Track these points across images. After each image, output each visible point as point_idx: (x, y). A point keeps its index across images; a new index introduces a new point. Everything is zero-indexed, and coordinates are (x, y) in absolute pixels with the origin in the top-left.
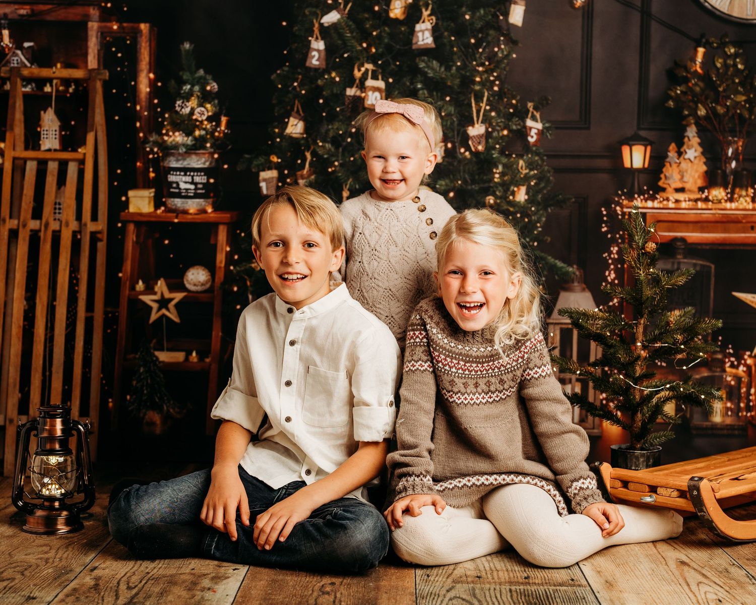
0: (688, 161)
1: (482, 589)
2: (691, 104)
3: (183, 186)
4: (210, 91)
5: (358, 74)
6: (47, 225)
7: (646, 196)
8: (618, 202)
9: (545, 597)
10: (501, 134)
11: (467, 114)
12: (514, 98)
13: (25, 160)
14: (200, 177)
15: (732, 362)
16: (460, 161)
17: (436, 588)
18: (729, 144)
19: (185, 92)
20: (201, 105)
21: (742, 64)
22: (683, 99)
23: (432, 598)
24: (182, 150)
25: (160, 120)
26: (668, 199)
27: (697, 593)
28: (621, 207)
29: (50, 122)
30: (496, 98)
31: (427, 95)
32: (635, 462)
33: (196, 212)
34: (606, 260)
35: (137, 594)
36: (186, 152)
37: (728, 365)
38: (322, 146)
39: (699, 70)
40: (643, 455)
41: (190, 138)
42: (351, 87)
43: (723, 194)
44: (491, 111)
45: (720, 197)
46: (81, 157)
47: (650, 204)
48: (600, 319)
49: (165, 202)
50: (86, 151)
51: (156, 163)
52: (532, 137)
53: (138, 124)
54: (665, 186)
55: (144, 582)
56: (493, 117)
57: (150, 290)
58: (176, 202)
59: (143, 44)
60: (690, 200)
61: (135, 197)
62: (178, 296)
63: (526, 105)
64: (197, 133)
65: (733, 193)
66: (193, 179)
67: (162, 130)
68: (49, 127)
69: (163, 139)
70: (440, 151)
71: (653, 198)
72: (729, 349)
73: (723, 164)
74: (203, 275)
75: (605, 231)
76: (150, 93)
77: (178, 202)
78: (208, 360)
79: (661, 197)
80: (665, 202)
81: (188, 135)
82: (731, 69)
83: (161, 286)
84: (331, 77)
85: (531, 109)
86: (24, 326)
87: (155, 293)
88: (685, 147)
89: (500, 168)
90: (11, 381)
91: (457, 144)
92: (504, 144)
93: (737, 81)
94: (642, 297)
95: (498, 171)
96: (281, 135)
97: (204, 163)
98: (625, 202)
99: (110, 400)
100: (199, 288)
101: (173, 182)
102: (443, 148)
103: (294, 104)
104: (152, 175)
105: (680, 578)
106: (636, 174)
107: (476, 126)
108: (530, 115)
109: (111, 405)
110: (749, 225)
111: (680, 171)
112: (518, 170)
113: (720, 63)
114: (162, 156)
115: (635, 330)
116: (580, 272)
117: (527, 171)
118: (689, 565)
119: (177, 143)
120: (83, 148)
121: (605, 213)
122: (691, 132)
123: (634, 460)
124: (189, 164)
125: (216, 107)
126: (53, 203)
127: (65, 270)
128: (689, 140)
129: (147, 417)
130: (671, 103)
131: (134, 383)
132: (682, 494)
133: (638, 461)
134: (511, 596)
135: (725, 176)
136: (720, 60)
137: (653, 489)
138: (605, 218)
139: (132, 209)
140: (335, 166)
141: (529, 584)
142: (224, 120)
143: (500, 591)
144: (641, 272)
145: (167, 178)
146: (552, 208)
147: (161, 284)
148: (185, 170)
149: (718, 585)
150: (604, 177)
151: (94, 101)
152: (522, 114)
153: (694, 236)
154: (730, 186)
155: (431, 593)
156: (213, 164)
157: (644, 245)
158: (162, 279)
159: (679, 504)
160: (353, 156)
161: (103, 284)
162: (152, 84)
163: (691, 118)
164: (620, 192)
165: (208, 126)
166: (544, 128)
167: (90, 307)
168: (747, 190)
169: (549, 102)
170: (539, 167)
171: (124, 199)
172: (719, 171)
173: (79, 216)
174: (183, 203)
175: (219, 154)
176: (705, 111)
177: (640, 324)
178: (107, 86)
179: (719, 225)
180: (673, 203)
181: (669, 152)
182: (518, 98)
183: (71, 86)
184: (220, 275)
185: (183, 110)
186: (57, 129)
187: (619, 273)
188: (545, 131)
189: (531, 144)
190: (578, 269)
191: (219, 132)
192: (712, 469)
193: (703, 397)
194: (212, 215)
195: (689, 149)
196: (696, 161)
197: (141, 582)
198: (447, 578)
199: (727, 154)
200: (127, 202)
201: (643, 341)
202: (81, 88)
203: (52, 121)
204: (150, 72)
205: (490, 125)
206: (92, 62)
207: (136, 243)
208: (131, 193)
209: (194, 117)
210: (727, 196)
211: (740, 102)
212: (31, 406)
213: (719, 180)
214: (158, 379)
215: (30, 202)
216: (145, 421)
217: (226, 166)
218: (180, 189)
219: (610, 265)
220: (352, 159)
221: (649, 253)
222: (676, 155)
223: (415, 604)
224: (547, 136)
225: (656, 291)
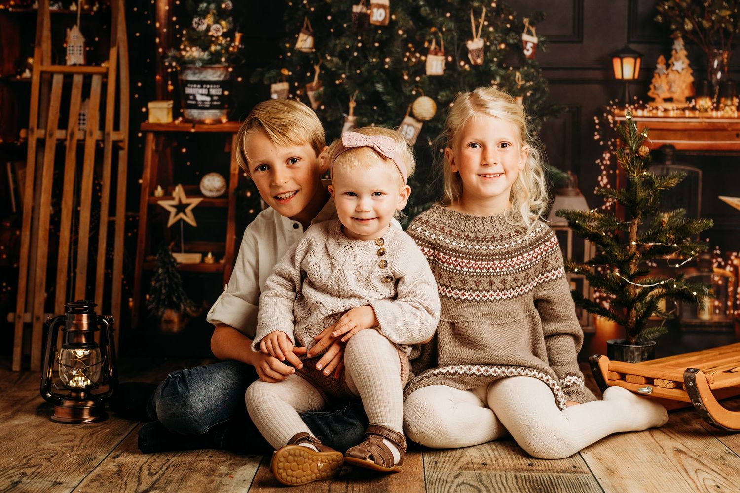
0: (676, 72)
1: (488, 475)
2: (678, 19)
3: (199, 98)
4: (225, 9)
6: (72, 134)
7: (636, 105)
8: (610, 111)
9: (549, 483)
10: (498, 48)
11: (466, 29)
12: (511, 14)
13: (52, 74)
14: (216, 90)
15: (720, 263)
16: (460, 74)
17: (444, 474)
18: (715, 56)
19: (201, 10)
20: (216, 22)
22: (671, 14)
23: (440, 484)
24: (199, 64)
25: (178, 36)
26: (657, 109)
27: (696, 480)
28: (612, 116)
29: (75, 38)
30: (494, 14)
31: (428, 12)
32: (631, 357)
33: (212, 122)
34: (598, 166)
35: (158, 480)
36: (202, 67)
37: (715, 265)
38: (330, 60)
40: (638, 349)
41: (206, 53)
42: (357, 4)
43: (710, 103)
44: (489, 26)
45: (706, 106)
46: (104, 70)
47: (640, 113)
48: (596, 219)
49: (183, 113)
50: (110, 65)
51: (175, 77)
52: (528, 50)
53: (158, 40)
54: (654, 96)
55: (164, 469)
56: (491, 32)
57: (168, 195)
58: (193, 113)
60: (678, 109)
61: (154, 108)
62: (195, 201)
63: (522, 20)
64: (213, 48)
65: (718, 102)
66: (209, 91)
67: (180, 45)
68: (75, 43)
69: (181, 54)
70: (441, 64)
71: (643, 108)
72: (716, 250)
73: (709, 75)
74: (218, 181)
75: (598, 139)
76: (169, 11)
77: (195, 113)
78: (222, 262)
79: (650, 106)
80: (654, 112)
81: (204, 50)
83: (179, 192)
85: (527, 25)
86: (50, 230)
87: (173, 199)
88: (673, 59)
89: (498, 80)
90: (38, 280)
91: (457, 58)
92: (501, 57)
94: (636, 198)
95: (496, 83)
96: (292, 49)
97: (219, 77)
98: (617, 111)
99: (131, 299)
100: (214, 194)
101: (189, 95)
102: (444, 61)
103: (304, 20)
104: (171, 88)
105: (678, 465)
106: (627, 85)
107: (475, 40)
108: (526, 30)
109: (131, 304)
110: (735, 132)
111: (668, 82)
112: (515, 81)
114: (180, 70)
115: (629, 230)
116: (574, 178)
117: (523, 82)
118: (686, 454)
119: (194, 57)
120: (106, 62)
121: (597, 121)
122: (679, 45)
123: (630, 354)
124: (205, 77)
125: (230, 24)
126: (78, 114)
127: (89, 176)
128: (677, 52)
129: (165, 315)
130: (659, 18)
131: (153, 283)
132: (678, 385)
133: (634, 355)
134: (517, 482)
135: (711, 86)
137: (650, 381)
138: (598, 127)
139: (152, 119)
140: (342, 79)
141: (533, 470)
142: (238, 36)
143: (506, 477)
144: (635, 175)
145: (184, 91)
146: (548, 117)
147: (179, 190)
148: (202, 83)
149: (716, 472)
150: (597, 87)
151: (117, 18)
152: (519, 29)
153: (682, 143)
154: (716, 96)
155: (440, 479)
156: (228, 78)
157: (638, 150)
158: (180, 186)
159: (675, 395)
160: (359, 69)
161: (124, 191)
162: (171, 2)
163: (678, 32)
164: (611, 102)
165: (224, 42)
166: (539, 42)
167: (112, 211)
168: (732, 100)
169: (544, 18)
170: (534, 79)
171: (144, 110)
172: (706, 82)
173: (102, 126)
174: (199, 114)
175: (233, 68)
176: (692, 26)
177: (635, 224)
178: (128, 4)
179: (706, 132)
180: (662, 112)
181: (658, 63)
182: (515, 14)
183: (95, 5)
184: (234, 182)
185: (200, 27)
186: (82, 44)
187: (612, 179)
189: (527, 57)
190: (572, 174)
191: (234, 47)
192: (705, 362)
193: (695, 293)
194: (227, 125)
195: (677, 60)
196: (684, 72)
197: (162, 468)
198: (454, 465)
199: (712, 66)
200: (147, 114)
201: (637, 240)
202: (104, 7)
203: (77, 37)
205: (489, 39)
207: (156, 151)
208: (151, 105)
209: (210, 33)
210: (713, 105)
211: (724, 17)
212: (56, 304)
213: (706, 90)
214: (175, 280)
215: (56, 113)
216: (163, 319)
217: (240, 79)
218: (197, 101)
219: (602, 170)
220: (358, 72)
221: (643, 156)
222: (664, 66)
223: (424, 489)
224: (542, 50)
225: (649, 193)
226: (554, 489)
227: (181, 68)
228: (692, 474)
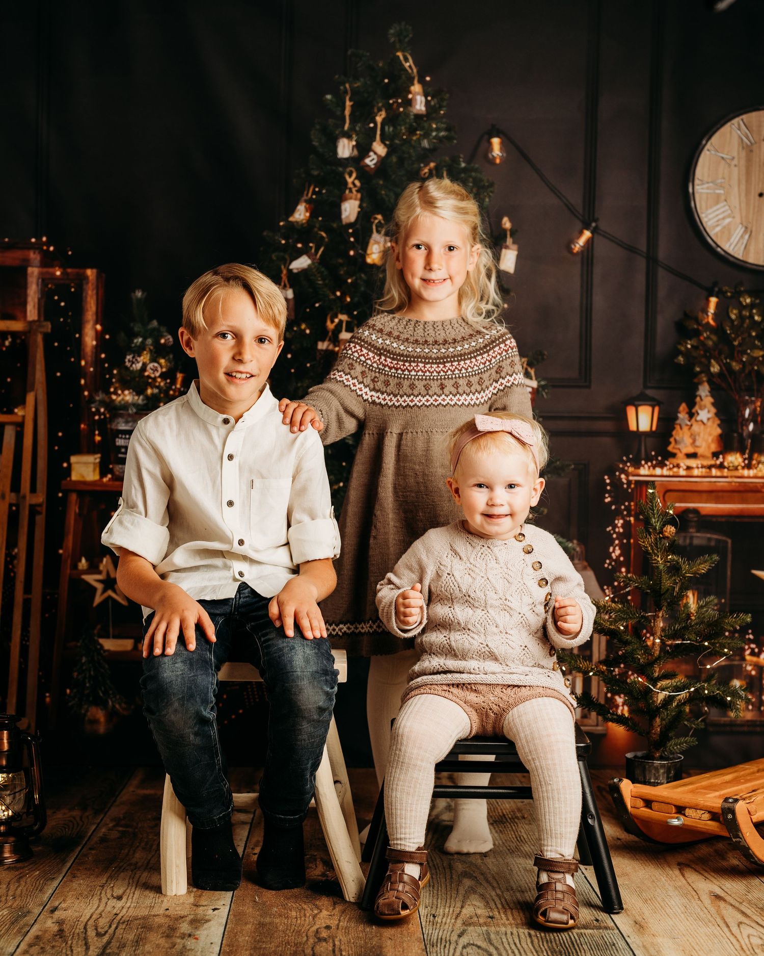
0: (700, 423)
1: (497, 933)
2: (703, 360)
4: (165, 344)
5: (330, 326)
7: (654, 462)
8: (623, 469)
9: (570, 943)
15: (753, 650)
17: (445, 932)
18: (746, 404)
19: (136, 346)
20: (153, 360)
21: (759, 316)
22: (695, 354)
23: (443, 945)
24: (132, 410)
25: (107, 376)
26: (678, 466)
27: (739, 937)
28: (626, 475)
34: (610, 534)
35: (109, 943)
36: (136, 413)
37: (748, 652)
39: (712, 322)
40: (662, 766)
41: (141, 397)
42: (323, 340)
43: (740, 460)
45: (736, 464)
46: (19, 419)
47: (658, 471)
48: (613, 611)
49: (112, 469)
50: (26, 412)
51: (103, 425)
53: (83, 382)
54: (675, 451)
55: (114, 926)
57: (94, 568)
59: (90, 292)
60: (703, 467)
61: (78, 463)
65: (750, 459)
67: (110, 388)
69: (111, 398)
71: (662, 465)
72: (749, 634)
73: (740, 427)
75: (609, 502)
76: (97, 346)
79: (670, 463)
80: (675, 470)
81: (138, 394)
82: (747, 321)
83: (106, 564)
84: (301, 329)
87: (100, 573)
88: (697, 407)
93: (754, 334)
94: (660, 588)
98: (631, 470)
99: (48, 695)
101: (120, 447)
104: (98, 438)
105: (718, 916)
106: (643, 438)
109: (48, 700)
111: (692, 435)
113: (735, 314)
114: (110, 417)
115: (652, 624)
116: (581, 548)
118: (725, 900)
119: (127, 402)
120: (21, 408)
121: (608, 481)
122: (704, 391)
123: (653, 772)
125: (170, 363)
127: (1, 548)
128: (701, 400)
129: (89, 714)
130: (681, 359)
131: (75, 674)
132: (714, 816)
133: (658, 772)
134: (532, 942)
135: (742, 440)
136: (735, 311)
137: (680, 810)
138: (608, 488)
139: (74, 477)
142: (180, 378)
143: (519, 935)
144: (659, 559)
145: (114, 442)
147: (107, 562)
150: (607, 441)
151: (35, 357)
153: (708, 507)
154: (747, 451)
155: (441, 939)
157: (662, 529)
158: (108, 556)
159: (710, 828)
161: (41, 563)
162: (99, 336)
163: (703, 375)
164: (625, 458)
165: (162, 384)
166: (539, 386)
167: (28, 589)
169: (545, 357)
171: (65, 465)
172: (735, 435)
173: (16, 487)
176: (719, 368)
177: (659, 617)
178: (48, 338)
179: (736, 495)
180: (684, 470)
181: (679, 412)
183: (7, 337)
185: (134, 366)
187: (625, 549)
188: (540, 389)
190: (578, 544)
191: (174, 391)
192: (743, 783)
193: (729, 699)
195: (701, 409)
196: (709, 423)
197: (110, 926)
198: (456, 918)
199: (743, 415)
200: (69, 469)
201: (662, 637)
202: (18, 341)
204: (96, 323)
206: (32, 312)
207: (79, 515)
208: (73, 459)
209: (146, 374)
210: (744, 462)
211: (757, 358)
213: (736, 445)
214: (103, 671)
216: (87, 718)
219: (614, 540)
221: (668, 537)
222: (687, 416)
223: (425, 953)
224: (543, 396)
225: (675, 580)
226: (577, 952)
227: (110, 416)
228: (735, 929)
